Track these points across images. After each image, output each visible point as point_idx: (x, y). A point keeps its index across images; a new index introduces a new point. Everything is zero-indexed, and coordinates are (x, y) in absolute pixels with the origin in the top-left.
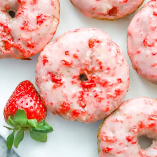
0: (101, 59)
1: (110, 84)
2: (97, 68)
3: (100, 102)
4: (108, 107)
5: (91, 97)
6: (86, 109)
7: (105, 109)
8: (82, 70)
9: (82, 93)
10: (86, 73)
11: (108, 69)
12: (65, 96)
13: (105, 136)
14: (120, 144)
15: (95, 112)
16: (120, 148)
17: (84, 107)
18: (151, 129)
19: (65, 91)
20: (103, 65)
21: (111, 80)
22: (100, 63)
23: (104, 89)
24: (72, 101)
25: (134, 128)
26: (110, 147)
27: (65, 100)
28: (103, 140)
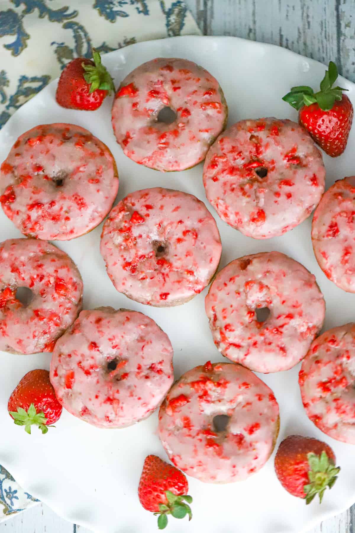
0: (245, 199)
1: (225, 173)
2: (247, 187)
3: (233, 147)
4: (222, 144)
5: (246, 151)
6: (249, 135)
7: (226, 141)
8: (266, 181)
9: (258, 152)
10: (260, 179)
11: (233, 190)
12: (278, 143)
13: (217, 108)
14: (195, 103)
15: (236, 134)
16: (194, 98)
17: (252, 137)
18: (163, 132)
19: (280, 148)
20: (240, 194)
21: (226, 177)
22: (244, 194)
23: (232, 163)
24: (268, 139)
25: (183, 128)
26: (207, 96)
27: (278, 138)
28: (218, 103)
